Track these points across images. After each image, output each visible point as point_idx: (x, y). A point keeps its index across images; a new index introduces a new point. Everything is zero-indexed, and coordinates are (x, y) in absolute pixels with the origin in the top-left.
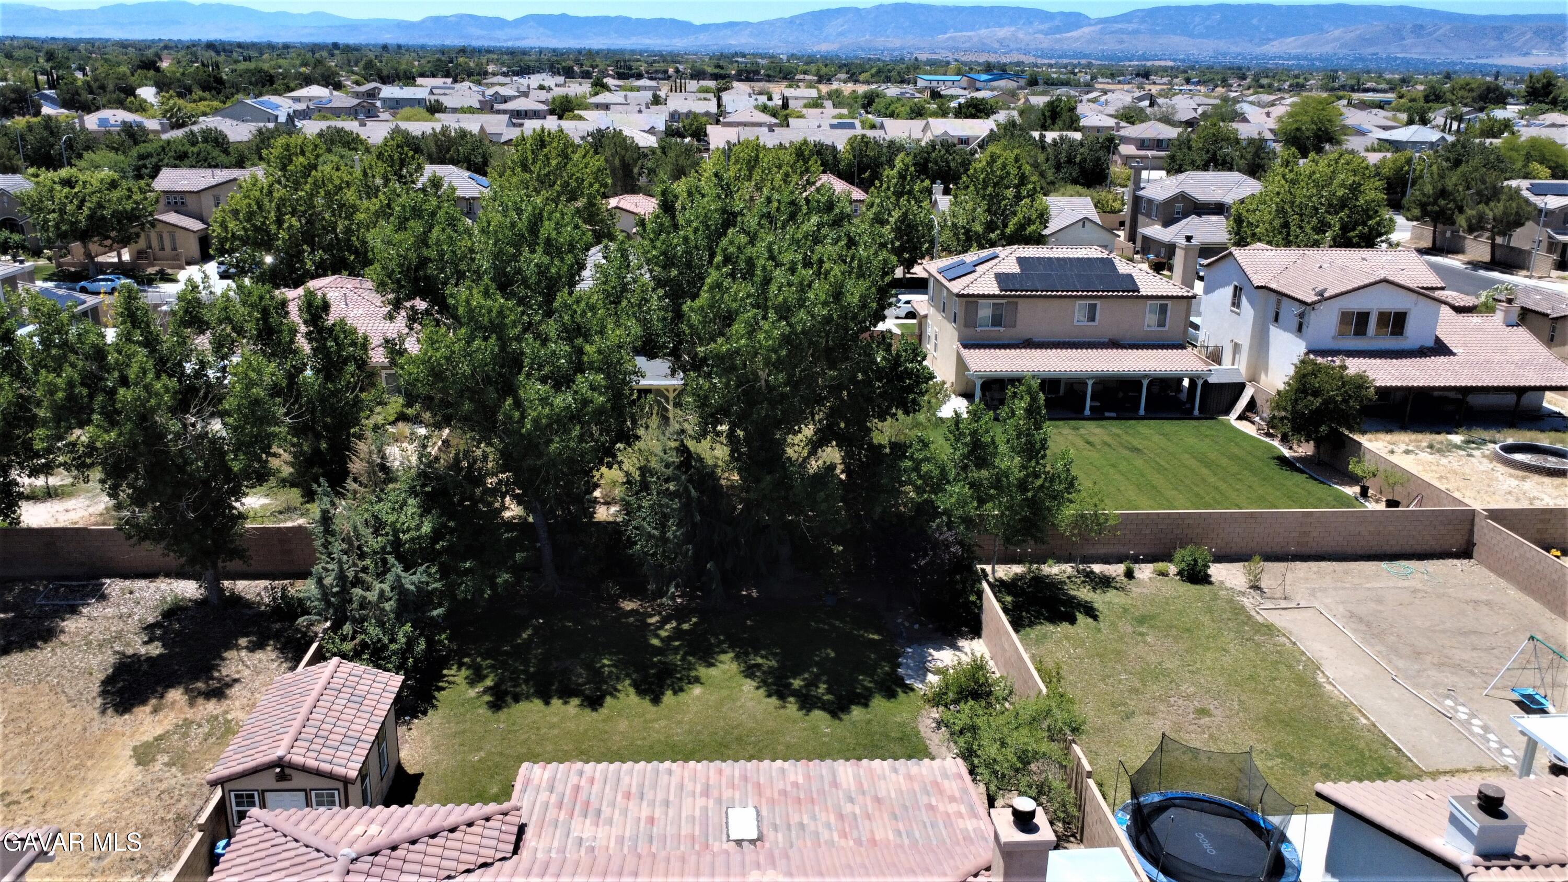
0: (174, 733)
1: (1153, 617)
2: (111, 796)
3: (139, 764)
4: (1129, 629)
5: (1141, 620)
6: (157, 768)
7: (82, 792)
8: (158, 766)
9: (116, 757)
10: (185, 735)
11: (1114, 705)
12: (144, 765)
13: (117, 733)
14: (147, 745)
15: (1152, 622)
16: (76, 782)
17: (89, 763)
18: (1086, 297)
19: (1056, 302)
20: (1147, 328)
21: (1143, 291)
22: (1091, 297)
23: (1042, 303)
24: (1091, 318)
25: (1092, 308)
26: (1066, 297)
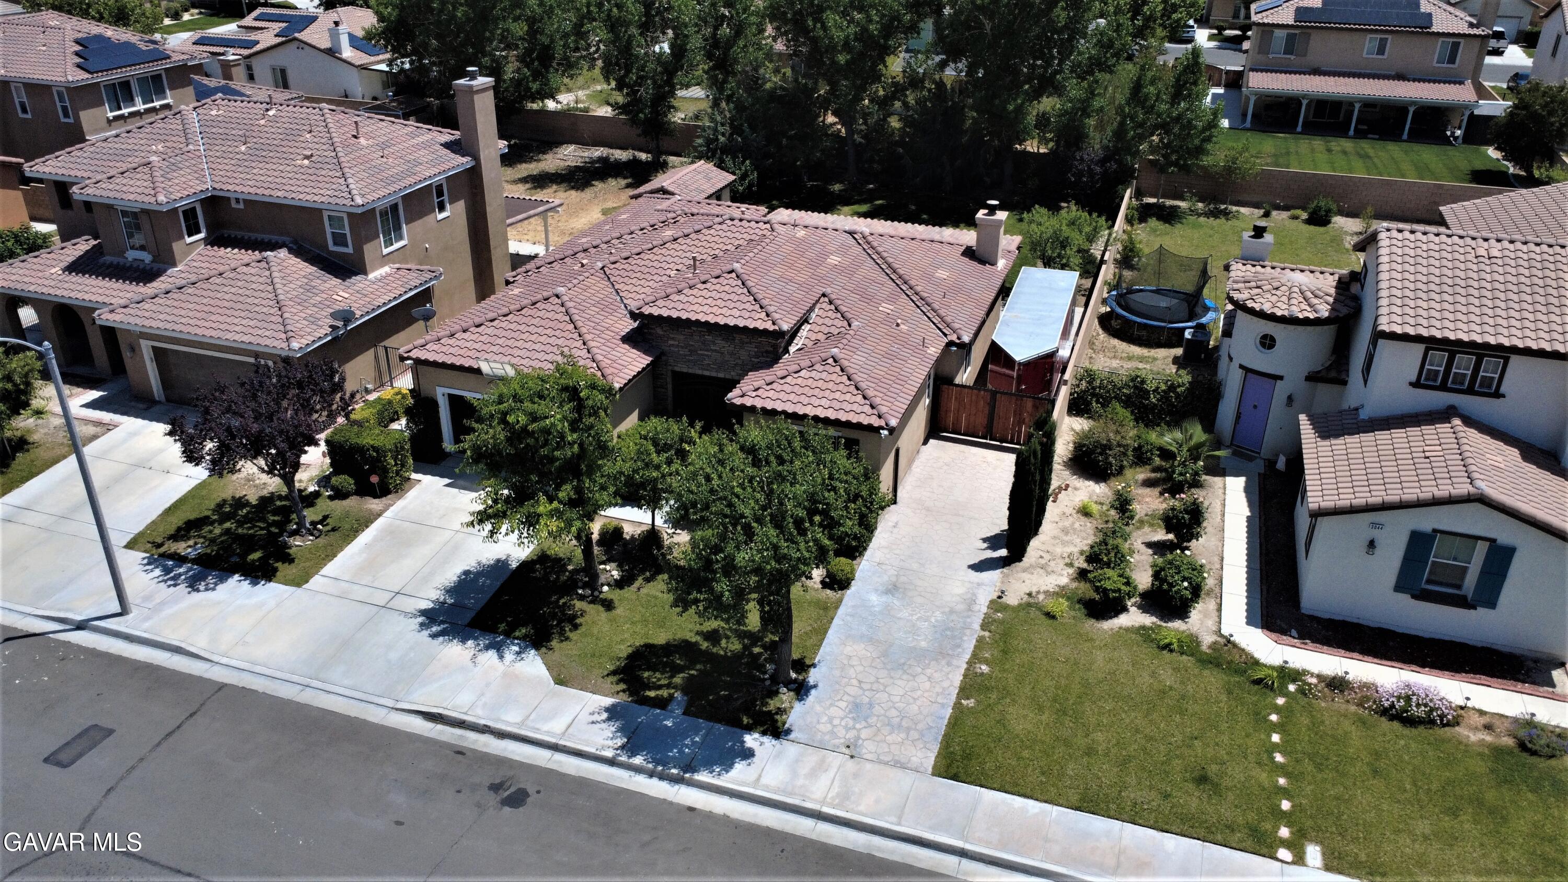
2: (588, 222)
3: (603, 214)
9: (593, 211)
12: (606, 215)
13: (595, 203)
14: (608, 209)
17: (581, 211)
18: (1377, 31)
19: (1346, 36)
20: (1435, 65)
21: (1435, 29)
22: (1382, 31)
23: (1334, 36)
24: (1381, 51)
25: (1383, 43)
26: (1356, 29)
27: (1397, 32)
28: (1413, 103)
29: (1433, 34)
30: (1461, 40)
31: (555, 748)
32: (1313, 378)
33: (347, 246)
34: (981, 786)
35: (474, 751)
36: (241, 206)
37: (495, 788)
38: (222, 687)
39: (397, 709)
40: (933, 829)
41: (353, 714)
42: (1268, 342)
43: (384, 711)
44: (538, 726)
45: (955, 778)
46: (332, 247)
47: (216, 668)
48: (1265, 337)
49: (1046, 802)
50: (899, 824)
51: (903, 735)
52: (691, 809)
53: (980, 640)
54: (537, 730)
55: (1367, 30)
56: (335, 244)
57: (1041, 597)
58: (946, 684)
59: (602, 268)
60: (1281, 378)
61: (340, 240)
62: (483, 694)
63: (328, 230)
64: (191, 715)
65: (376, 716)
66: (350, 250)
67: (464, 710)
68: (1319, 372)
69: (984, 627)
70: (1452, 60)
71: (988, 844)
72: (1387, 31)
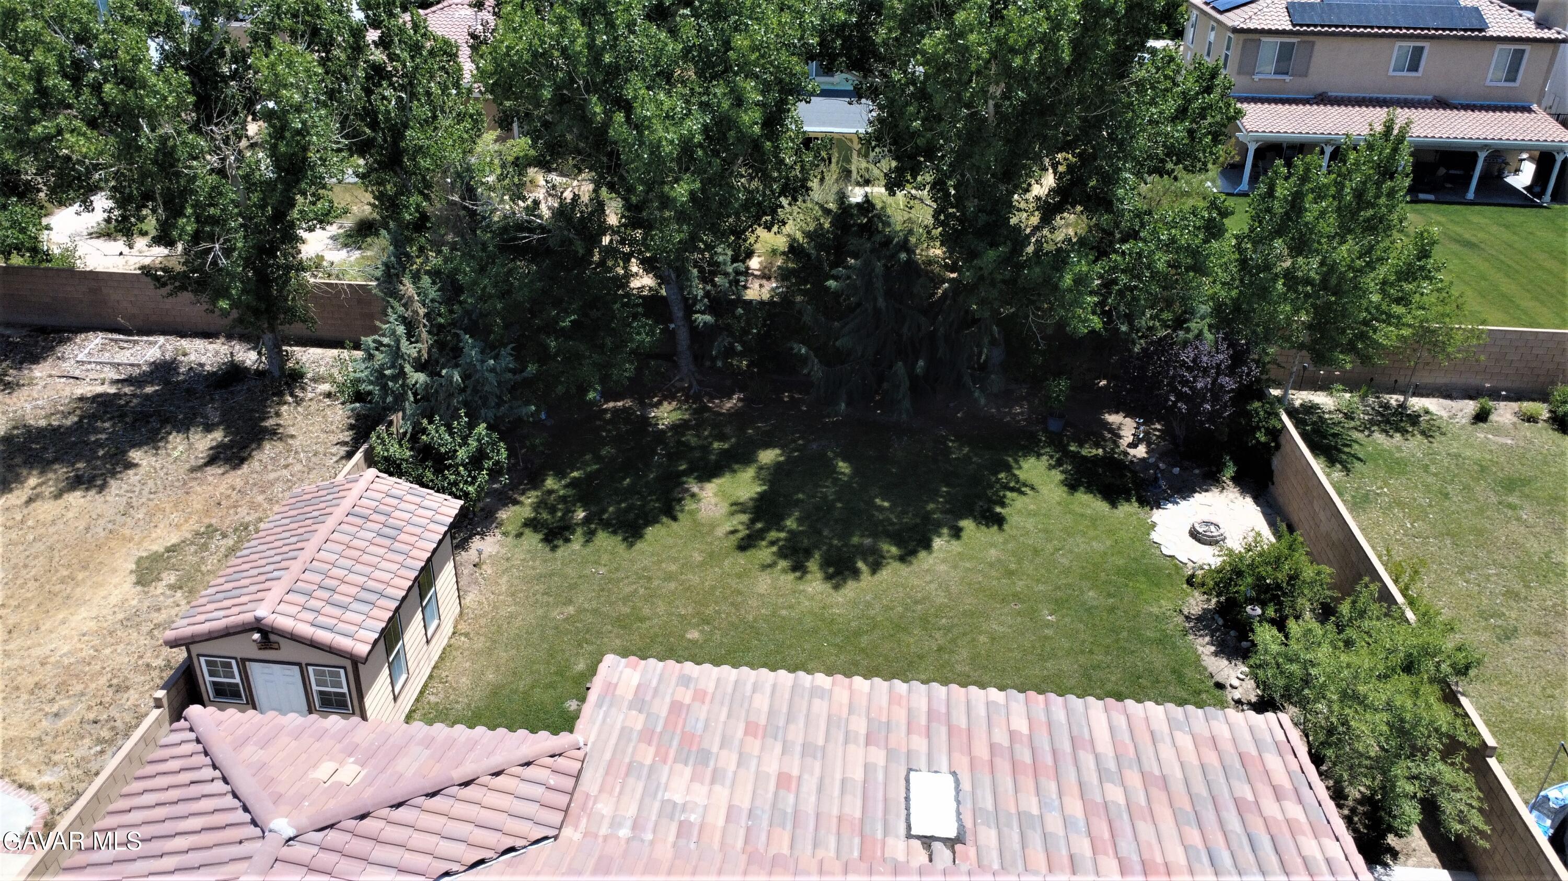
0: (192, 543)
1: (1525, 482)
2: (92, 625)
3: (138, 583)
4: (1494, 499)
5: (1510, 485)
6: (159, 591)
7: (61, 616)
8: (160, 588)
9: (114, 571)
10: (204, 547)
11: (1484, 615)
12: (143, 585)
13: (124, 538)
14: (155, 558)
15: (1526, 490)
16: (59, 600)
17: (80, 576)
18: (1412, 36)
19: (1368, 44)
20: (1489, 83)
21: (1490, 33)
22: (1418, 36)
23: (1348, 44)
24: (1414, 67)
25: (1418, 53)
26: (1383, 36)
27: (1440, 37)
28: (1485, 147)
29: (1492, 38)
30: (1527, 48)
55: (1396, 36)
70: (1513, 77)
72: (1426, 37)
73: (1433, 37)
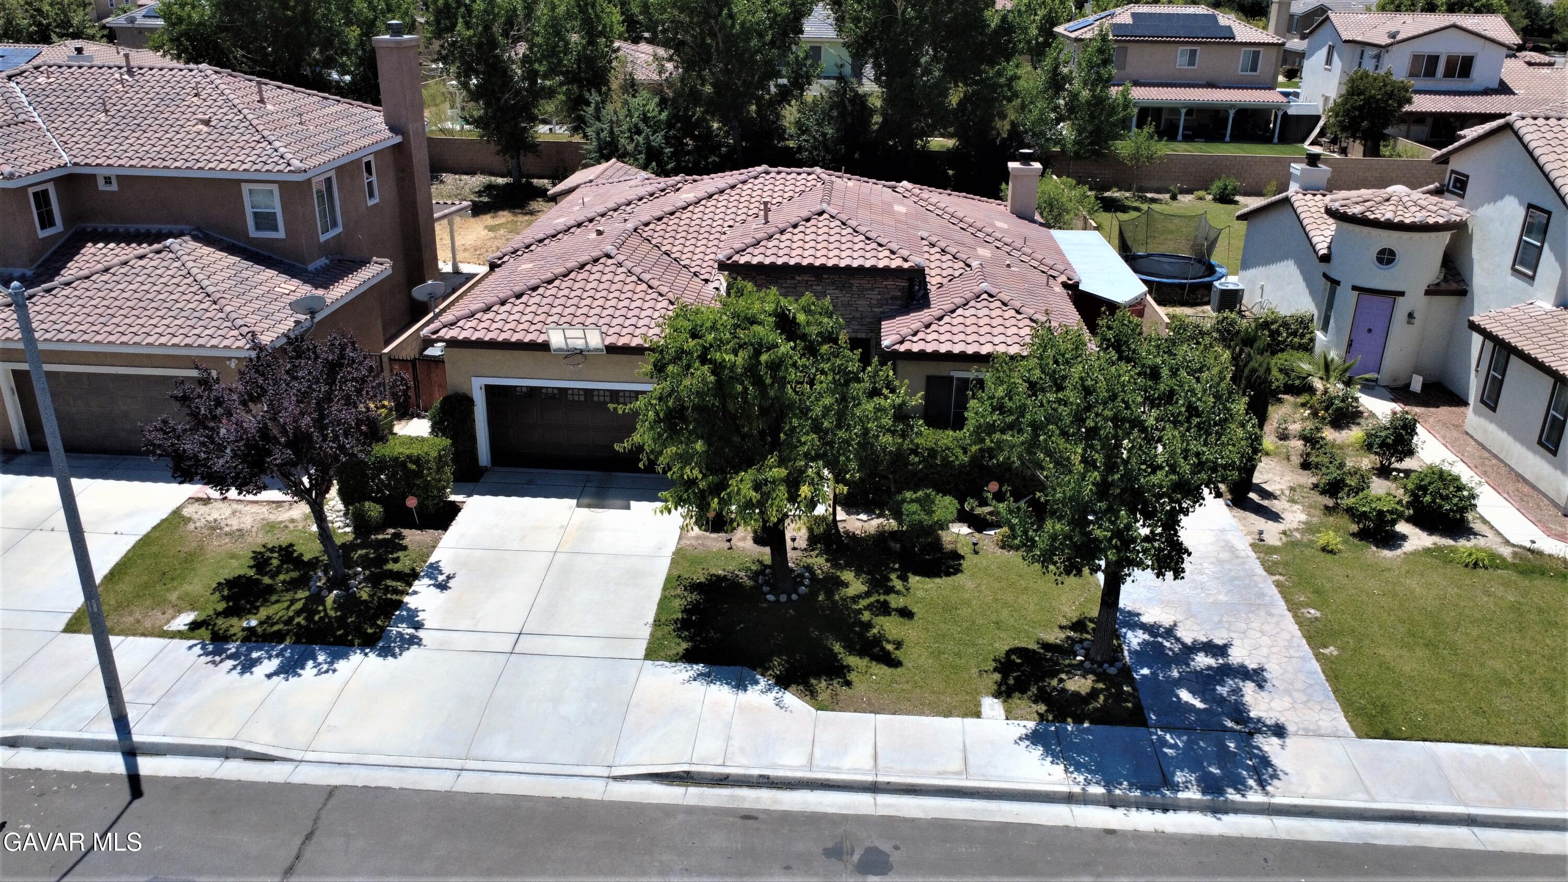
3: (488, 231)
8: (498, 232)
9: (478, 229)
12: (492, 232)
13: (478, 221)
14: (491, 225)
18: (1187, 42)
19: (1161, 47)
20: (1240, 73)
21: (1238, 39)
22: (1192, 43)
23: (1149, 49)
24: (1192, 62)
25: (1193, 53)
26: (1169, 42)
27: (1205, 43)
28: (1232, 106)
29: (1237, 43)
30: (1261, 49)
31: (874, 788)
32: (1431, 291)
33: (275, 228)
34: (1425, 740)
35: (766, 812)
36: (114, 187)
37: (835, 853)
38: (332, 791)
39: (615, 778)
40: (1416, 797)
41: (559, 795)
42: (1386, 257)
43: (601, 784)
44: (833, 764)
45: (1387, 735)
46: (253, 233)
47: (303, 768)
48: (1382, 252)
49: (1507, 744)
50: (1374, 800)
51: (1287, 699)
52: (1110, 832)
53: (1278, 584)
54: (837, 770)
55: (1178, 42)
56: (258, 227)
57: (1298, 535)
58: (1286, 636)
59: (635, 230)
60: (1402, 294)
61: (265, 221)
62: (729, 738)
63: (249, 212)
64: (309, 836)
65: (593, 791)
66: (281, 234)
67: (720, 761)
68: (1438, 284)
69: (1270, 569)
70: (1254, 69)
71: (1493, 804)
72: (1196, 43)
73: (1200, 43)
